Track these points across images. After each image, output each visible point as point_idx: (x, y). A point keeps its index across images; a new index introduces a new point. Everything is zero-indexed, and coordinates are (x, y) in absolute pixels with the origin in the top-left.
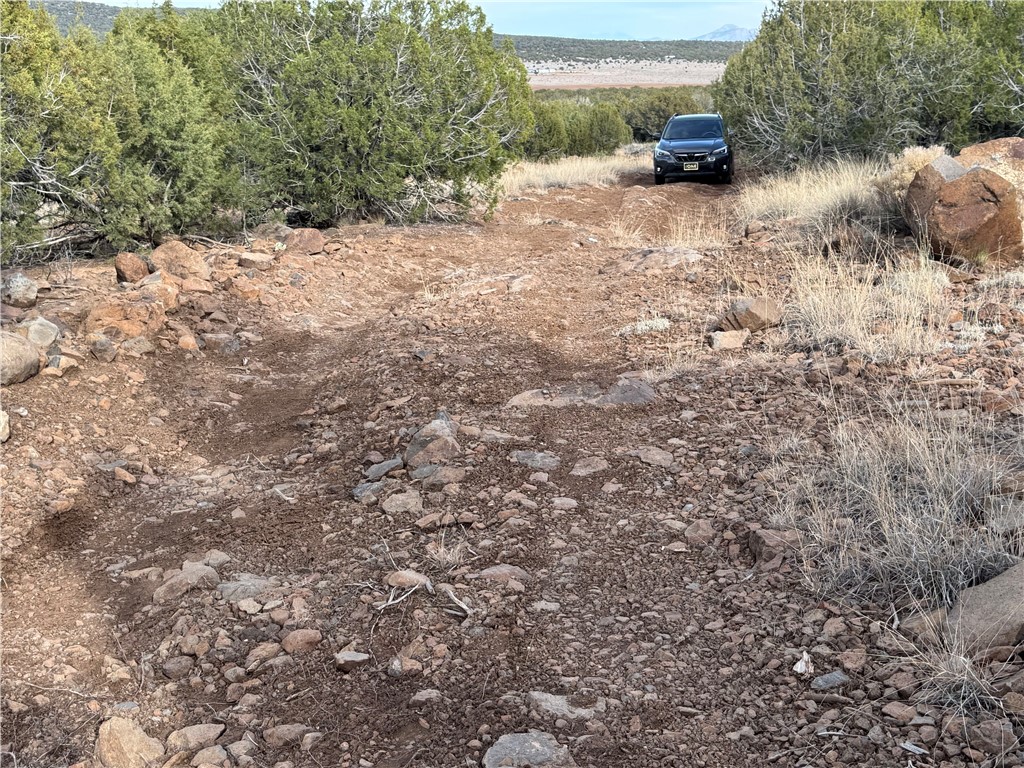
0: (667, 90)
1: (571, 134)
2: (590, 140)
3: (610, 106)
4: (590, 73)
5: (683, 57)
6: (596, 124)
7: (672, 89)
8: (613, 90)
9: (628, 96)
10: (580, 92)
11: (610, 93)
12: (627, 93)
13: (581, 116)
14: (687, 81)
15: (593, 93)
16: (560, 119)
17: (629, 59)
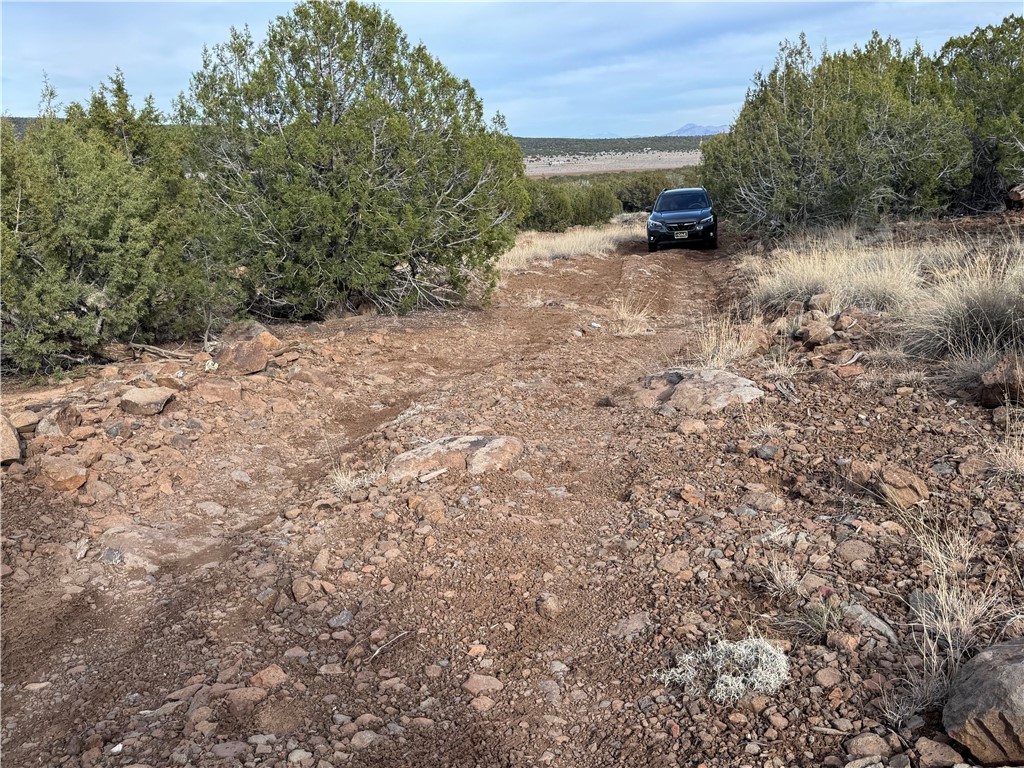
0: (646, 173)
1: (575, 208)
2: (590, 214)
3: (605, 186)
4: (589, 163)
5: (657, 149)
6: (594, 200)
7: (650, 172)
8: (607, 174)
9: (618, 178)
10: (583, 177)
11: (604, 176)
12: (617, 176)
13: (583, 194)
14: (660, 166)
15: (592, 177)
16: (567, 197)
17: (617, 152)
